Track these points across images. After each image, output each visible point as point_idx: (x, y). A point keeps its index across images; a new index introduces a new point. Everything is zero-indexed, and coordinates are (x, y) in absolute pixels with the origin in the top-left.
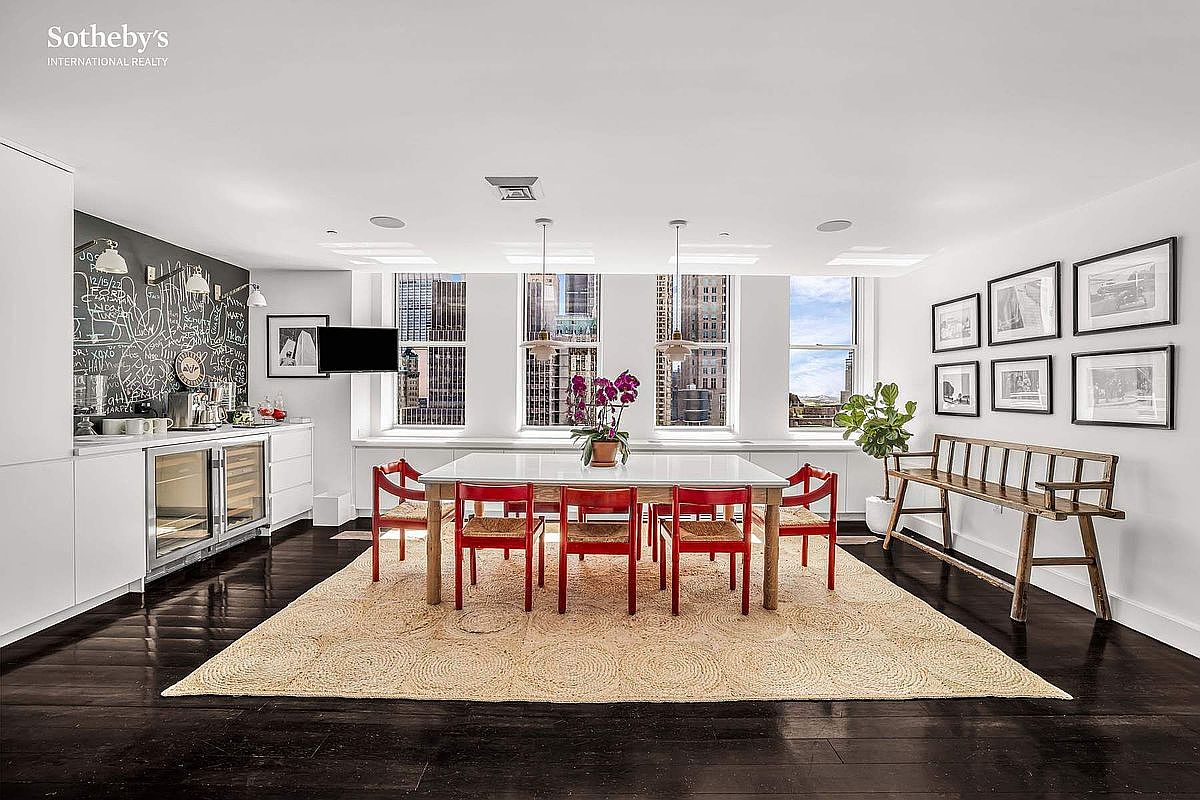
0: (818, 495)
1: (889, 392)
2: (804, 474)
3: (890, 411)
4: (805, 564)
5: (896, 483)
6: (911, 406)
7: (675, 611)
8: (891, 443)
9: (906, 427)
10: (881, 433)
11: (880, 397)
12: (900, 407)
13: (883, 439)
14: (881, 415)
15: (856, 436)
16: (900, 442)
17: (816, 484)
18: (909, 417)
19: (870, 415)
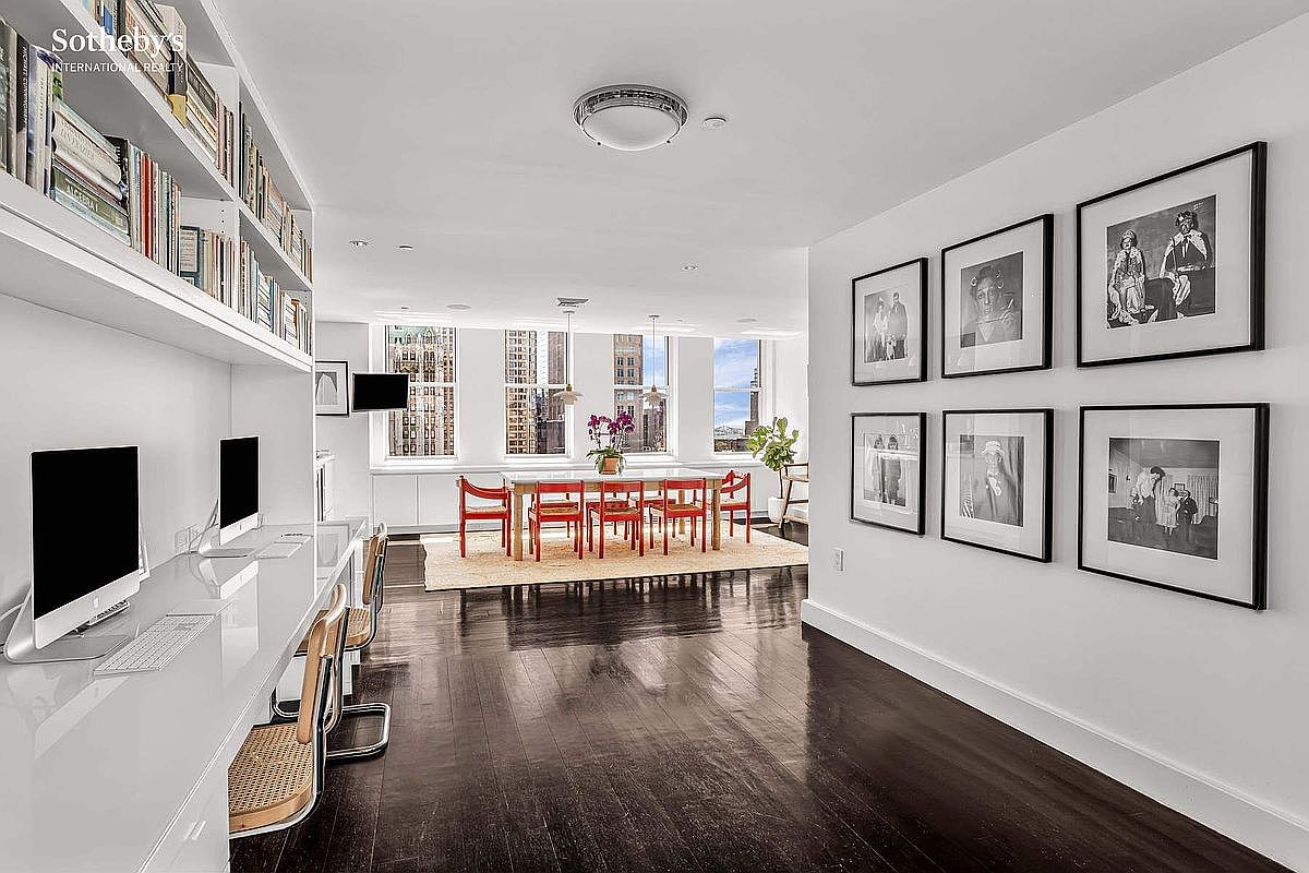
0: (739, 487)
1: (782, 423)
2: (731, 476)
3: (782, 436)
4: (731, 535)
5: (786, 483)
6: (795, 433)
7: (666, 553)
8: (783, 459)
9: (792, 448)
10: (777, 452)
11: (776, 427)
12: (789, 435)
13: (779, 458)
14: (777, 440)
15: (760, 456)
16: (788, 457)
17: (736, 481)
18: (794, 441)
19: (770, 440)
